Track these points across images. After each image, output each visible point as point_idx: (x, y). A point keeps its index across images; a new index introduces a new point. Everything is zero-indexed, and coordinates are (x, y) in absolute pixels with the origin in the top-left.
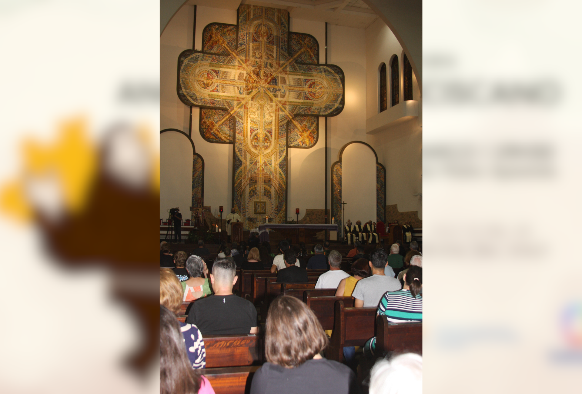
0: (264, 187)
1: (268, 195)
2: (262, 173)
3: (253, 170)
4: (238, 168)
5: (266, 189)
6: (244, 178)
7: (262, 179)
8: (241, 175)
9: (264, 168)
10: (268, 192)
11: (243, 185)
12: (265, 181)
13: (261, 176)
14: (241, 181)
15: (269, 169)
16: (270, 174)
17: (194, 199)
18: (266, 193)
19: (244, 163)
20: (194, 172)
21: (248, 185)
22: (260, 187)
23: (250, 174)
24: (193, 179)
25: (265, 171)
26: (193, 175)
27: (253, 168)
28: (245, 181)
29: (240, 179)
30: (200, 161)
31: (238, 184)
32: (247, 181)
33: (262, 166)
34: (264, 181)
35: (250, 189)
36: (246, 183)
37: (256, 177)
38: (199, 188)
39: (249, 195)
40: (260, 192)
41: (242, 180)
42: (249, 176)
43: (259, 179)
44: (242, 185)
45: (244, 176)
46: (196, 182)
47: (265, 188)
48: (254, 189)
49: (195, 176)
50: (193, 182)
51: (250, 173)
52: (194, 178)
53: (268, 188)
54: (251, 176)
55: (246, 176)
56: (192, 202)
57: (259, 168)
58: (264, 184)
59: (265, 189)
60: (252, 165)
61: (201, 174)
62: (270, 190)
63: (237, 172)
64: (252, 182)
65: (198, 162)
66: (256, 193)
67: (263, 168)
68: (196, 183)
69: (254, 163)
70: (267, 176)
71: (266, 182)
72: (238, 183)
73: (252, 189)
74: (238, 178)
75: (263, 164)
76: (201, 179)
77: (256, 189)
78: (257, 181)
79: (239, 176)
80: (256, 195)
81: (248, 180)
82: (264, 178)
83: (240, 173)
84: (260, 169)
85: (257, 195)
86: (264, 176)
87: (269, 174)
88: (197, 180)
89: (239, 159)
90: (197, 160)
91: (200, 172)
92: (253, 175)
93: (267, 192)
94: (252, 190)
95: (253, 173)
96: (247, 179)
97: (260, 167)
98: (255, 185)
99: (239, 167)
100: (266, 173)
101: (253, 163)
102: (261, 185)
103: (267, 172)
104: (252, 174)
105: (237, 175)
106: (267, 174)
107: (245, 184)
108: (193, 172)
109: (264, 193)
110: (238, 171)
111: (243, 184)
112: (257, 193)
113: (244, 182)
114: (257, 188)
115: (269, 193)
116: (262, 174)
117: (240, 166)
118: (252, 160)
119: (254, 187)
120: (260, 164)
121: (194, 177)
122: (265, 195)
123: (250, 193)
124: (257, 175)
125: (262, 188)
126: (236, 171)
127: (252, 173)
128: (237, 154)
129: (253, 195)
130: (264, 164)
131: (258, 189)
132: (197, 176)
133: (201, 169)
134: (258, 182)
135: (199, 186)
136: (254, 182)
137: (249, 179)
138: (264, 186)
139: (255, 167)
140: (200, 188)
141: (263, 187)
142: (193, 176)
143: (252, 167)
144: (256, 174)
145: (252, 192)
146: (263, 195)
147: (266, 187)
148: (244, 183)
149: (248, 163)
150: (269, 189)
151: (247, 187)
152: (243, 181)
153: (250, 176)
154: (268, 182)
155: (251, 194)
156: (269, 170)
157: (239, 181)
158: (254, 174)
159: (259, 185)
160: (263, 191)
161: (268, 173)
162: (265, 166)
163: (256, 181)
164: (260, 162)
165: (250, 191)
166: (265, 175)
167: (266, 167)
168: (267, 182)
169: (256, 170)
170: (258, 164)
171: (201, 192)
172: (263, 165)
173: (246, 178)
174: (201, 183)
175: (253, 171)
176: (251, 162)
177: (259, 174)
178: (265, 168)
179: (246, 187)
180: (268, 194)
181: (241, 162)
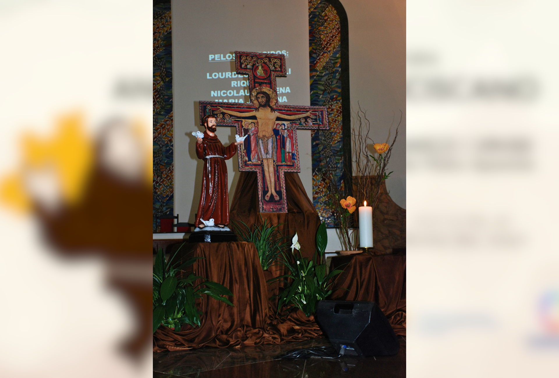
17: (317, 145)
20: (314, 56)
24: (311, 77)
26: (310, 66)
30: (332, 17)
38: (333, 107)
46: (323, 88)
49: (319, 67)
50: (313, 87)
52: (314, 73)
56: (313, 153)
61: (339, 60)
65: (326, 21)
68: (324, 91)
76: (338, 75)
88: (324, 79)
90: (323, 14)
91: (335, 53)
108: (311, 53)
121: (316, 71)
132: (324, 67)
133: (336, 43)
135: (332, 99)
140: (337, 106)
142: (312, 68)
171: (340, 119)
174: (339, 90)
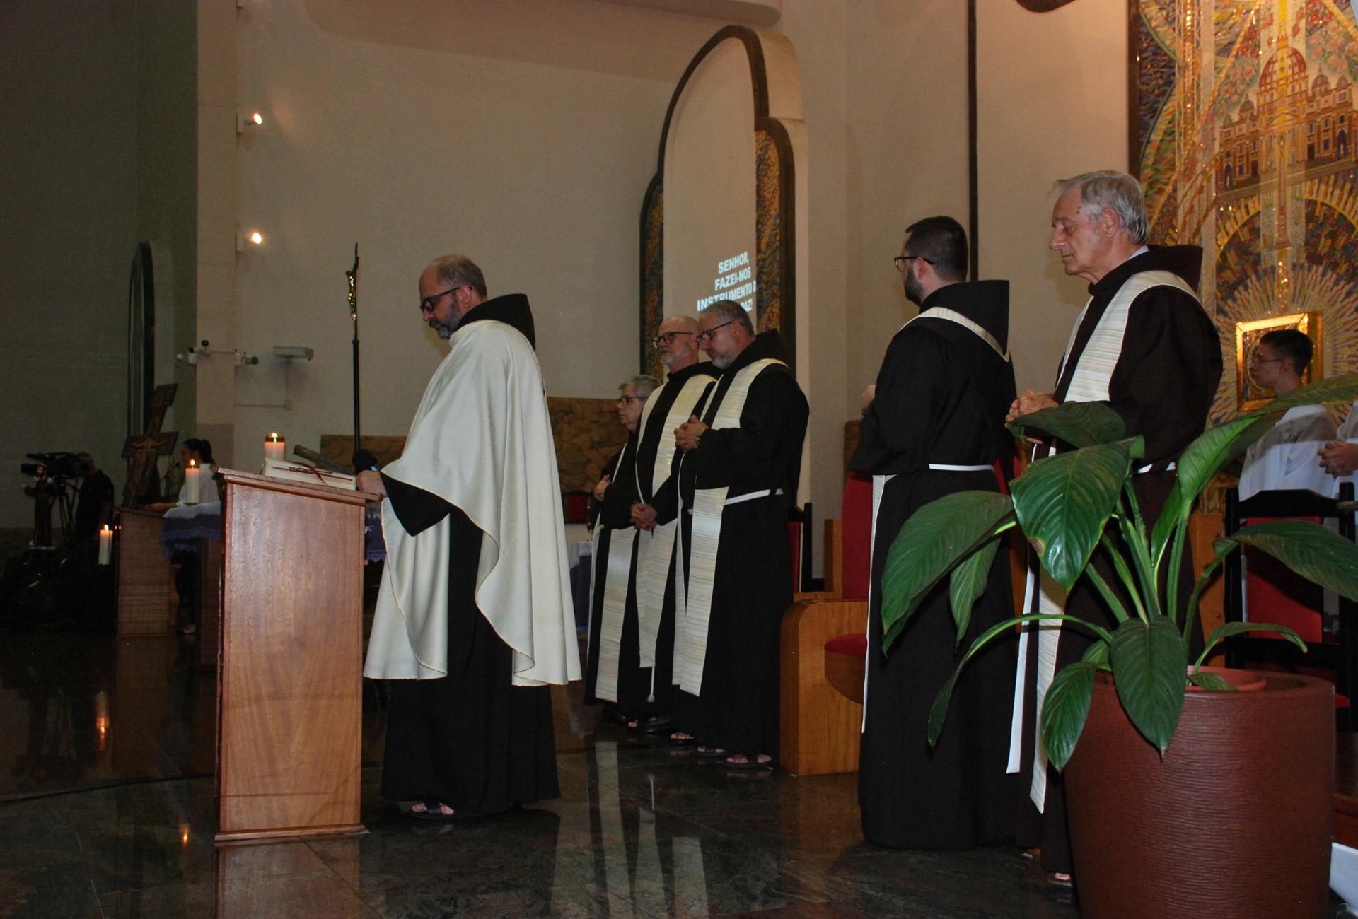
0: (1306, 196)
1: (1338, 254)
2: (1294, 95)
3: (1235, 98)
4: (1155, 113)
5: (1320, 212)
6: (1188, 174)
7: (1294, 143)
8: (1169, 155)
9: (1303, 51)
10: (1333, 236)
11: (1185, 223)
12: (1311, 149)
13: (1283, 122)
14: (1170, 197)
15: (1340, 40)
16: (1350, 80)
18: (1324, 245)
19: (1186, 67)
21: (1208, 211)
22: (1282, 210)
23: (1217, 135)
25: (1312, 74)
27: (1234, 84)
28: (1191, 193)
29: (1169, 189)
31: (1158, 223)
32: (1201, 191)
33: (1290, 42)
34: (1303, 155)
35: (1223, 241)
36: (1195, 203)
37: (1254, 137)
39: (1218, 286)
40: (1282, 245)
41: (1175, 190)
42: (1213, 149)
43: (1270, 149)
44: (1179, 223)
45: (1184, 153)
46: (766, 278)
47: (1311, 204)
48: (1245, 236)
51: (1219, 124)
52: (760, 256)
53: (1333, 204)
54: (1226, 142)
55: (1199, 156)
57: (1271, 62)
58: (1309, 178)
59: (1310, 217)
60: (1227, 62)
62: (1345, 213)
63: (1149, 142)
64: (1232, 187)
66: (1259, 255)
67: (1295, 53)
69: (1240, 40)
70: (1323, 103)
71: (1321, 153)
72: (1155, 218)
73: (1236, 235)
74: (1156, 181)
75: (1299, 18)
77: (1255, 232)
78: (1262, 167)
79: (1161, 167)
80: (1256, 272)
81: (1209, 181)
82: (1303, 128)
83: (1163, 146)
84: (1277, 66)
85: (1265, 271)
86: (1307, 111)
87: (1342, 79)
89: (1158, 51)
92: (1236, 132)
93: (1328, 229)
94: (1234, 242)
95: (1235, 118)
96: (1204, 172)
97: (1280, 54)
98: (1250, 205)
99: (1160, 105)
100: (1315, 86)
101: (1232, 43)
102: (1289, 190)
103: (1325, 72)
104: (1231, 125)
105: (1150, 161)
106: (1328, 92)
107: (1192, 207)
109: (1307, 243)
110: (1156, 137)
111: (1180, 213)
112: (1264, 253)
113: (1186, 195)
114: (1262, 223)
115: (1342, 241)
116: (1293, 104)
117: (1162, 94)
118: (1231, 22)
119: (1242, 217)
120: (1275, 31)
122: (1314, 258)
123: (1222, 267)
124: (1260, 126)
125: (1295, 209)
126: (1145, 141)
127: (1229, 124)
128: (1150, 20)
129: (1242, 281)
130: (1303, 23)
131: (1270, 226)
134: (1270, 170)
136: (1241, 184)
137: (1213, 172)
138: (1305, 190)
139: (1248, 69)
141: (1298, 199)
143: (1227, 77)
144: (1254, 118)
145: (1232, 258)
146: (1303, 260)
147: (1320, 199)
148: (1187, 205)
149: (1208, 57)
150: (1340, 209)
151: (1203, 229)
152: (1180, 195)
153: (1217, 149)
154: (1331, 152)
155: (1228, 275)
156: (1341, 49)
157: (1162, 199)
158: (1242, 121)
159: (1275, 194)
160: (1296, 232)
161: (1333, 83)
162: (1310, 32)
163: (1255, 166)
164: (1275, 18)
165: (1223, 255)
166: (1310, 100)
167: (1317, 38)
168: (1324, 154)
169: (1256, 87)
170: (1263, 35)
172: (1296, 30)
173: (1198, 170)
175: (1236, 103)
176: (1224, 39)
177: (1270, 108)
178: (1308, 46)
179: (1198, 230)
180: (1333, 247)
181: (1170, 64)
